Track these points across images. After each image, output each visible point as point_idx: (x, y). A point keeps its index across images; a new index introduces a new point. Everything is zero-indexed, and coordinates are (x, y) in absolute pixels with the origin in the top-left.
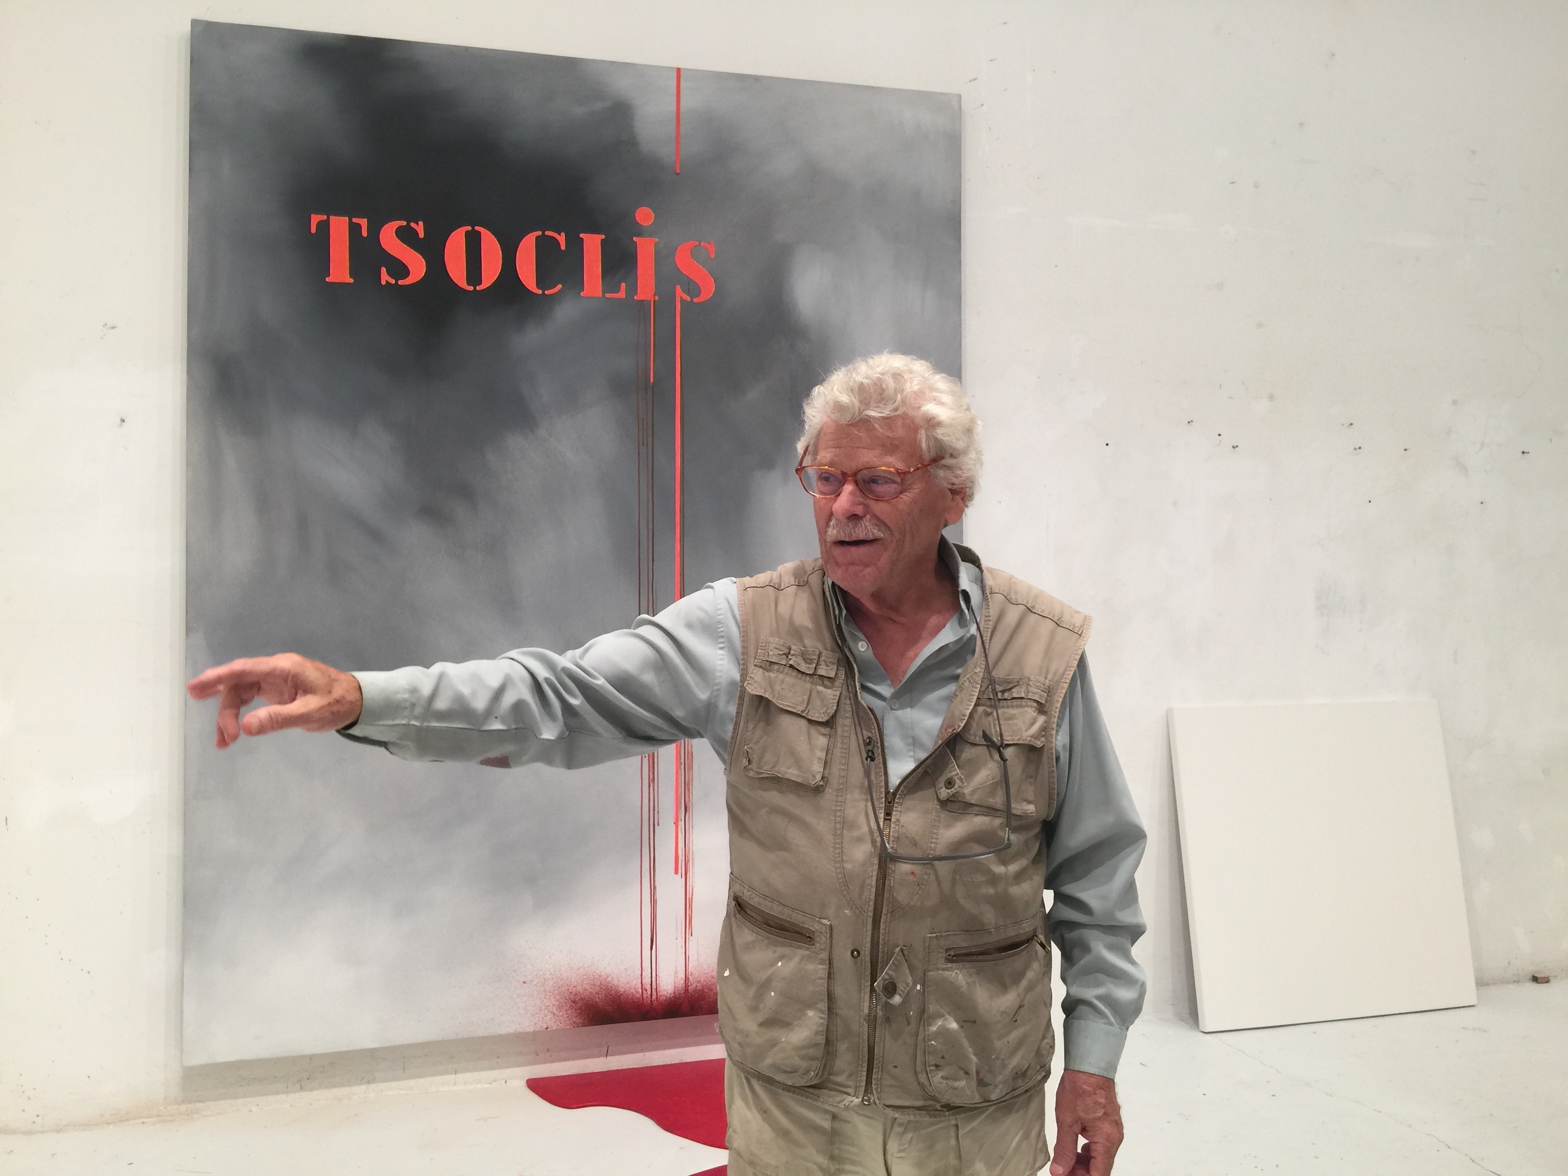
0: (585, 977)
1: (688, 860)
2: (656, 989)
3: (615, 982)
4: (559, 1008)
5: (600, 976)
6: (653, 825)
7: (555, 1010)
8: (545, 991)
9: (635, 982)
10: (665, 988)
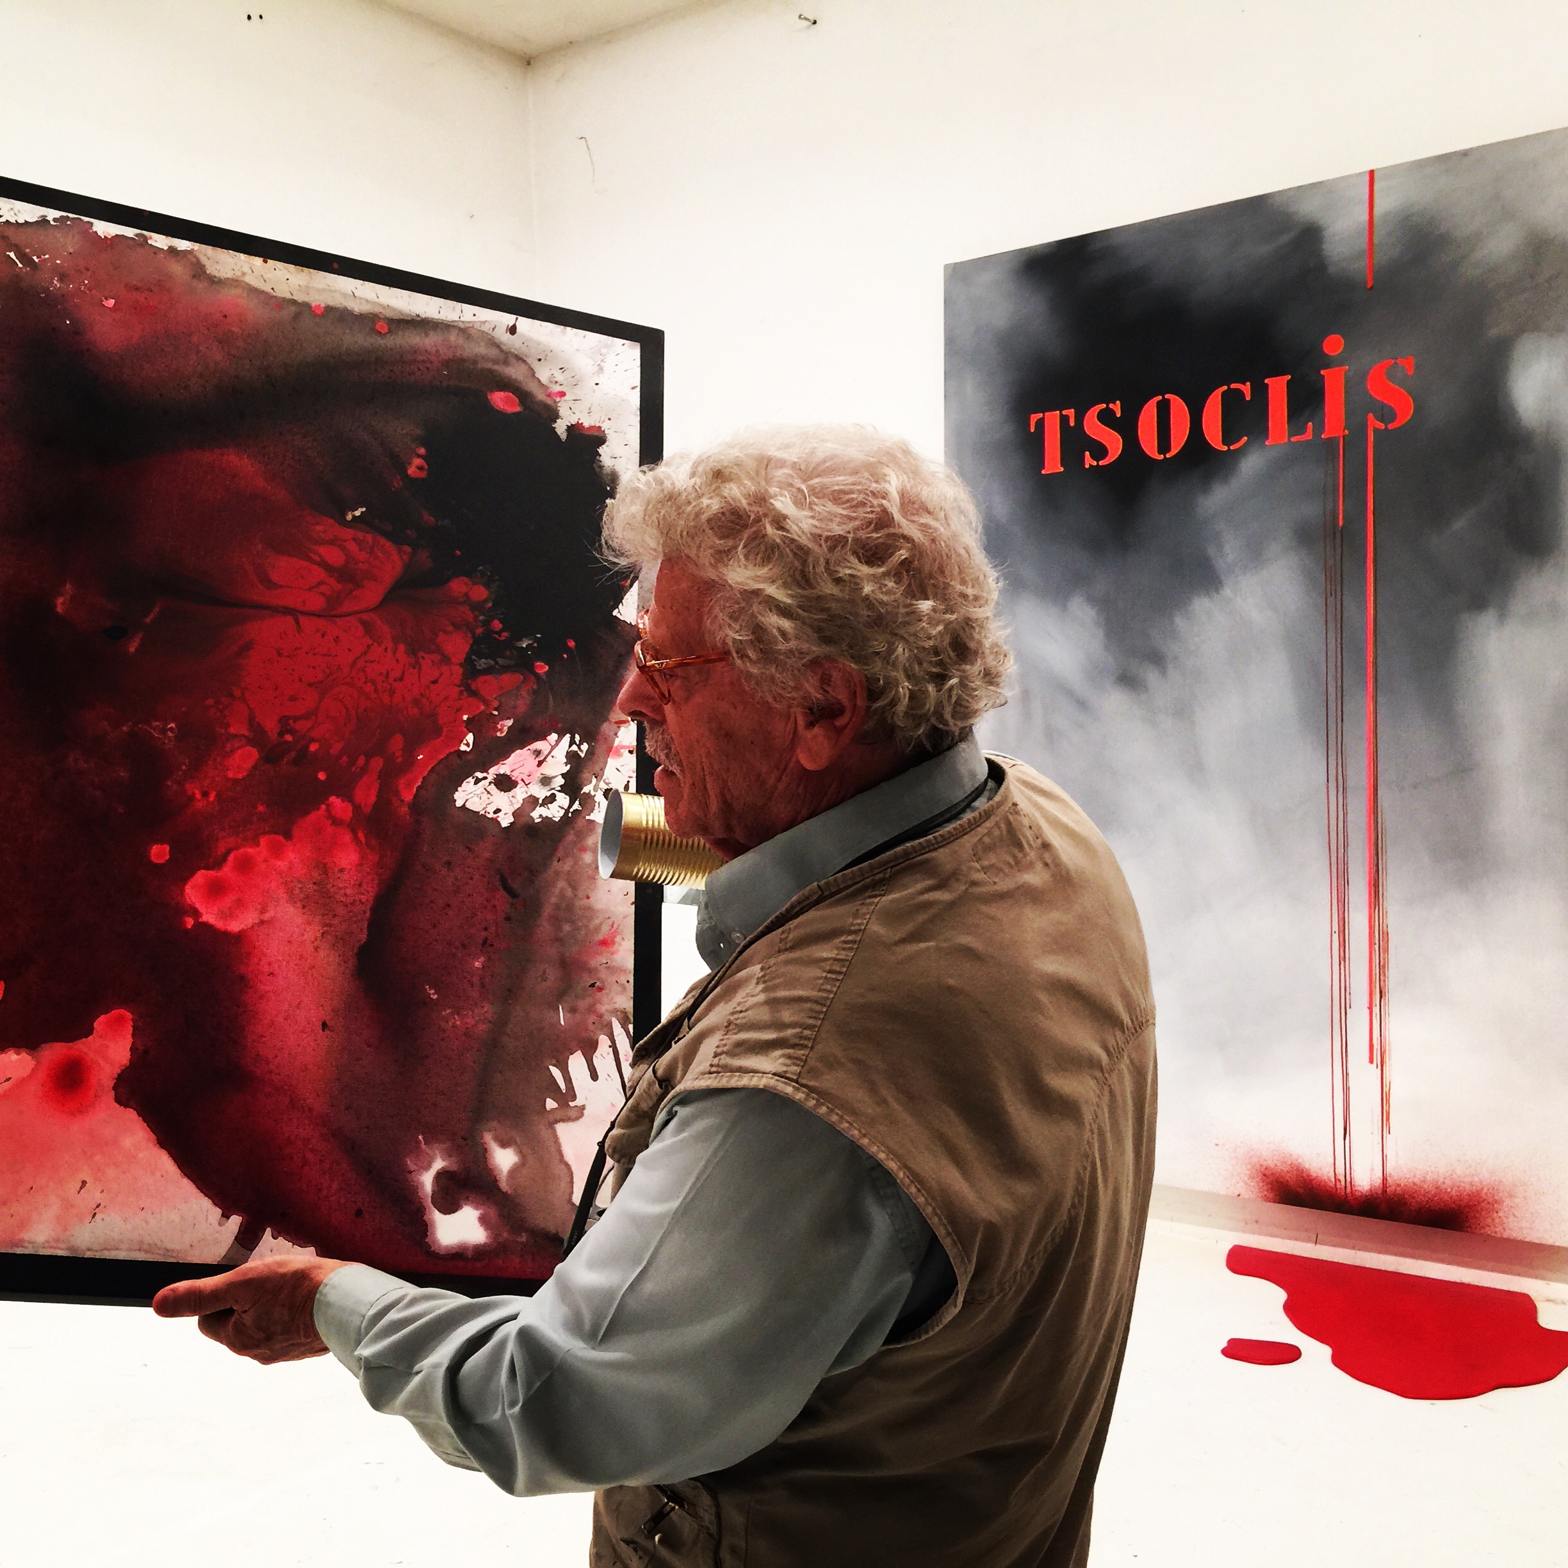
0: (1275, 1152)
1: (1385, 1051)
2: (1351, 1182)
3: (1307, 1166)
4: (1251, 1177)
5: (1291, 1155)
6: (1345, 1007)
7: (1246, 1179)
8: (1236, 1157)
9: (1327, 1170)
10: (1361, 1183)
